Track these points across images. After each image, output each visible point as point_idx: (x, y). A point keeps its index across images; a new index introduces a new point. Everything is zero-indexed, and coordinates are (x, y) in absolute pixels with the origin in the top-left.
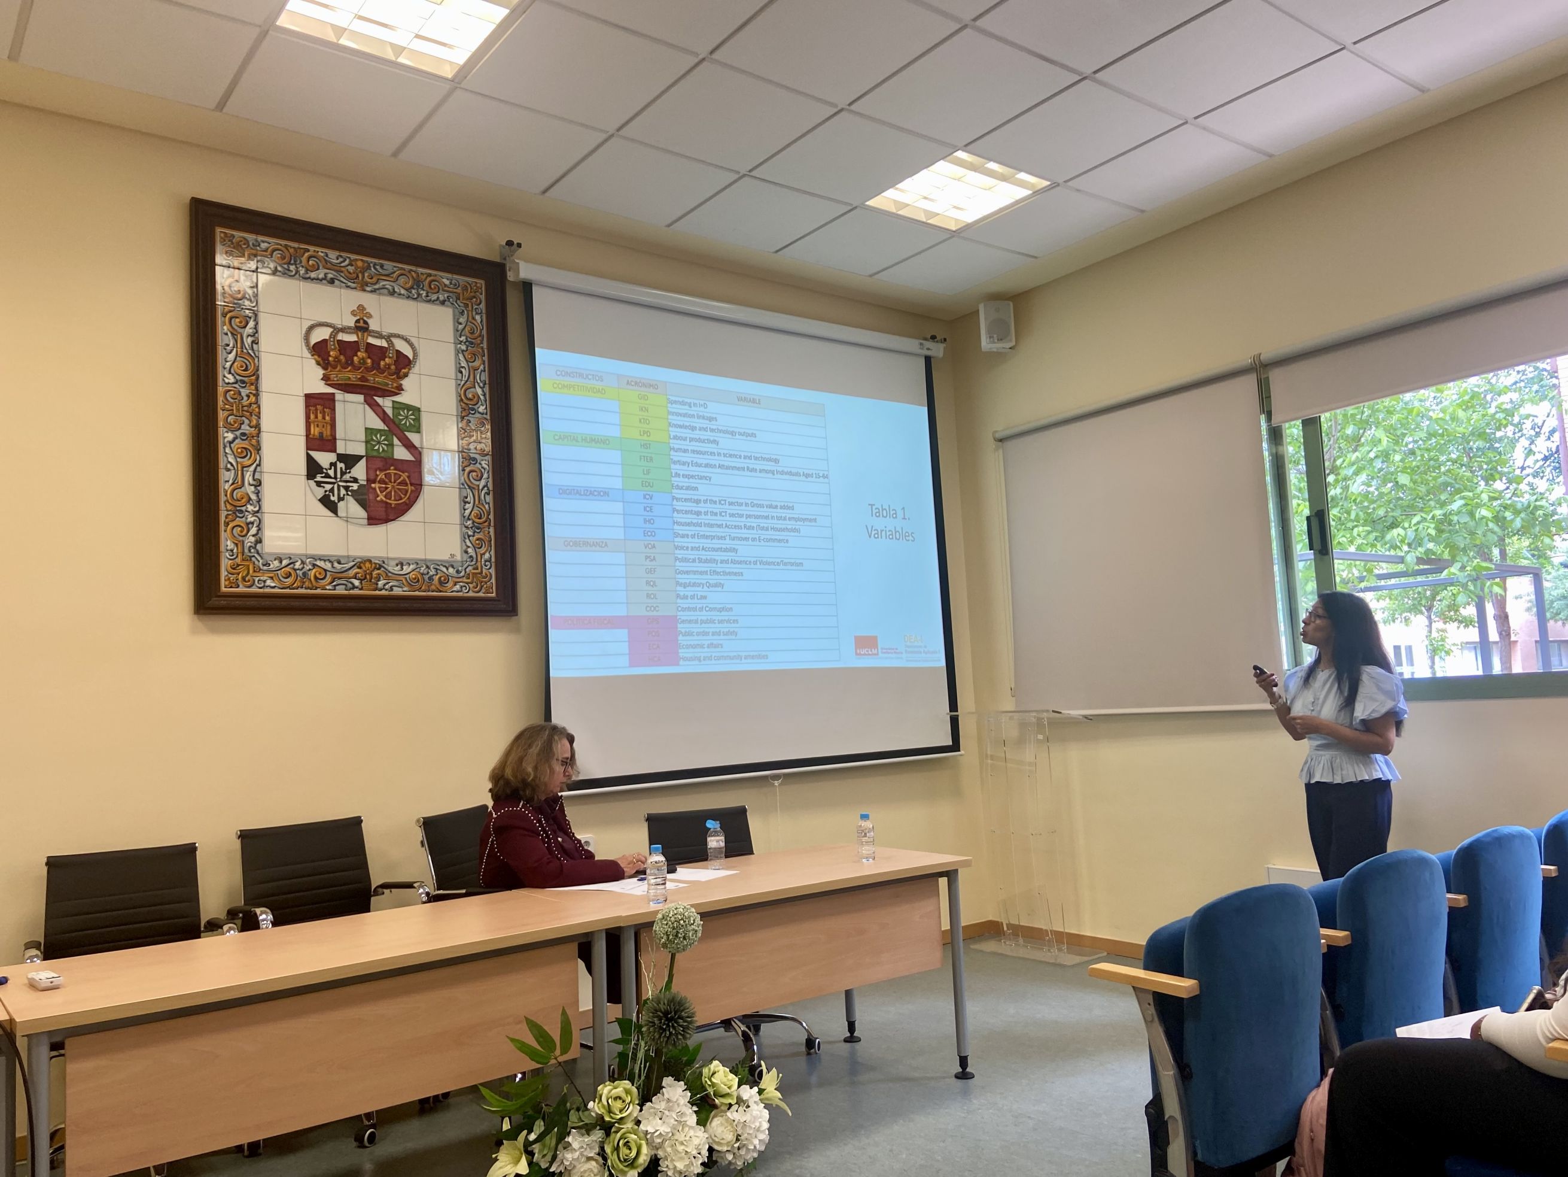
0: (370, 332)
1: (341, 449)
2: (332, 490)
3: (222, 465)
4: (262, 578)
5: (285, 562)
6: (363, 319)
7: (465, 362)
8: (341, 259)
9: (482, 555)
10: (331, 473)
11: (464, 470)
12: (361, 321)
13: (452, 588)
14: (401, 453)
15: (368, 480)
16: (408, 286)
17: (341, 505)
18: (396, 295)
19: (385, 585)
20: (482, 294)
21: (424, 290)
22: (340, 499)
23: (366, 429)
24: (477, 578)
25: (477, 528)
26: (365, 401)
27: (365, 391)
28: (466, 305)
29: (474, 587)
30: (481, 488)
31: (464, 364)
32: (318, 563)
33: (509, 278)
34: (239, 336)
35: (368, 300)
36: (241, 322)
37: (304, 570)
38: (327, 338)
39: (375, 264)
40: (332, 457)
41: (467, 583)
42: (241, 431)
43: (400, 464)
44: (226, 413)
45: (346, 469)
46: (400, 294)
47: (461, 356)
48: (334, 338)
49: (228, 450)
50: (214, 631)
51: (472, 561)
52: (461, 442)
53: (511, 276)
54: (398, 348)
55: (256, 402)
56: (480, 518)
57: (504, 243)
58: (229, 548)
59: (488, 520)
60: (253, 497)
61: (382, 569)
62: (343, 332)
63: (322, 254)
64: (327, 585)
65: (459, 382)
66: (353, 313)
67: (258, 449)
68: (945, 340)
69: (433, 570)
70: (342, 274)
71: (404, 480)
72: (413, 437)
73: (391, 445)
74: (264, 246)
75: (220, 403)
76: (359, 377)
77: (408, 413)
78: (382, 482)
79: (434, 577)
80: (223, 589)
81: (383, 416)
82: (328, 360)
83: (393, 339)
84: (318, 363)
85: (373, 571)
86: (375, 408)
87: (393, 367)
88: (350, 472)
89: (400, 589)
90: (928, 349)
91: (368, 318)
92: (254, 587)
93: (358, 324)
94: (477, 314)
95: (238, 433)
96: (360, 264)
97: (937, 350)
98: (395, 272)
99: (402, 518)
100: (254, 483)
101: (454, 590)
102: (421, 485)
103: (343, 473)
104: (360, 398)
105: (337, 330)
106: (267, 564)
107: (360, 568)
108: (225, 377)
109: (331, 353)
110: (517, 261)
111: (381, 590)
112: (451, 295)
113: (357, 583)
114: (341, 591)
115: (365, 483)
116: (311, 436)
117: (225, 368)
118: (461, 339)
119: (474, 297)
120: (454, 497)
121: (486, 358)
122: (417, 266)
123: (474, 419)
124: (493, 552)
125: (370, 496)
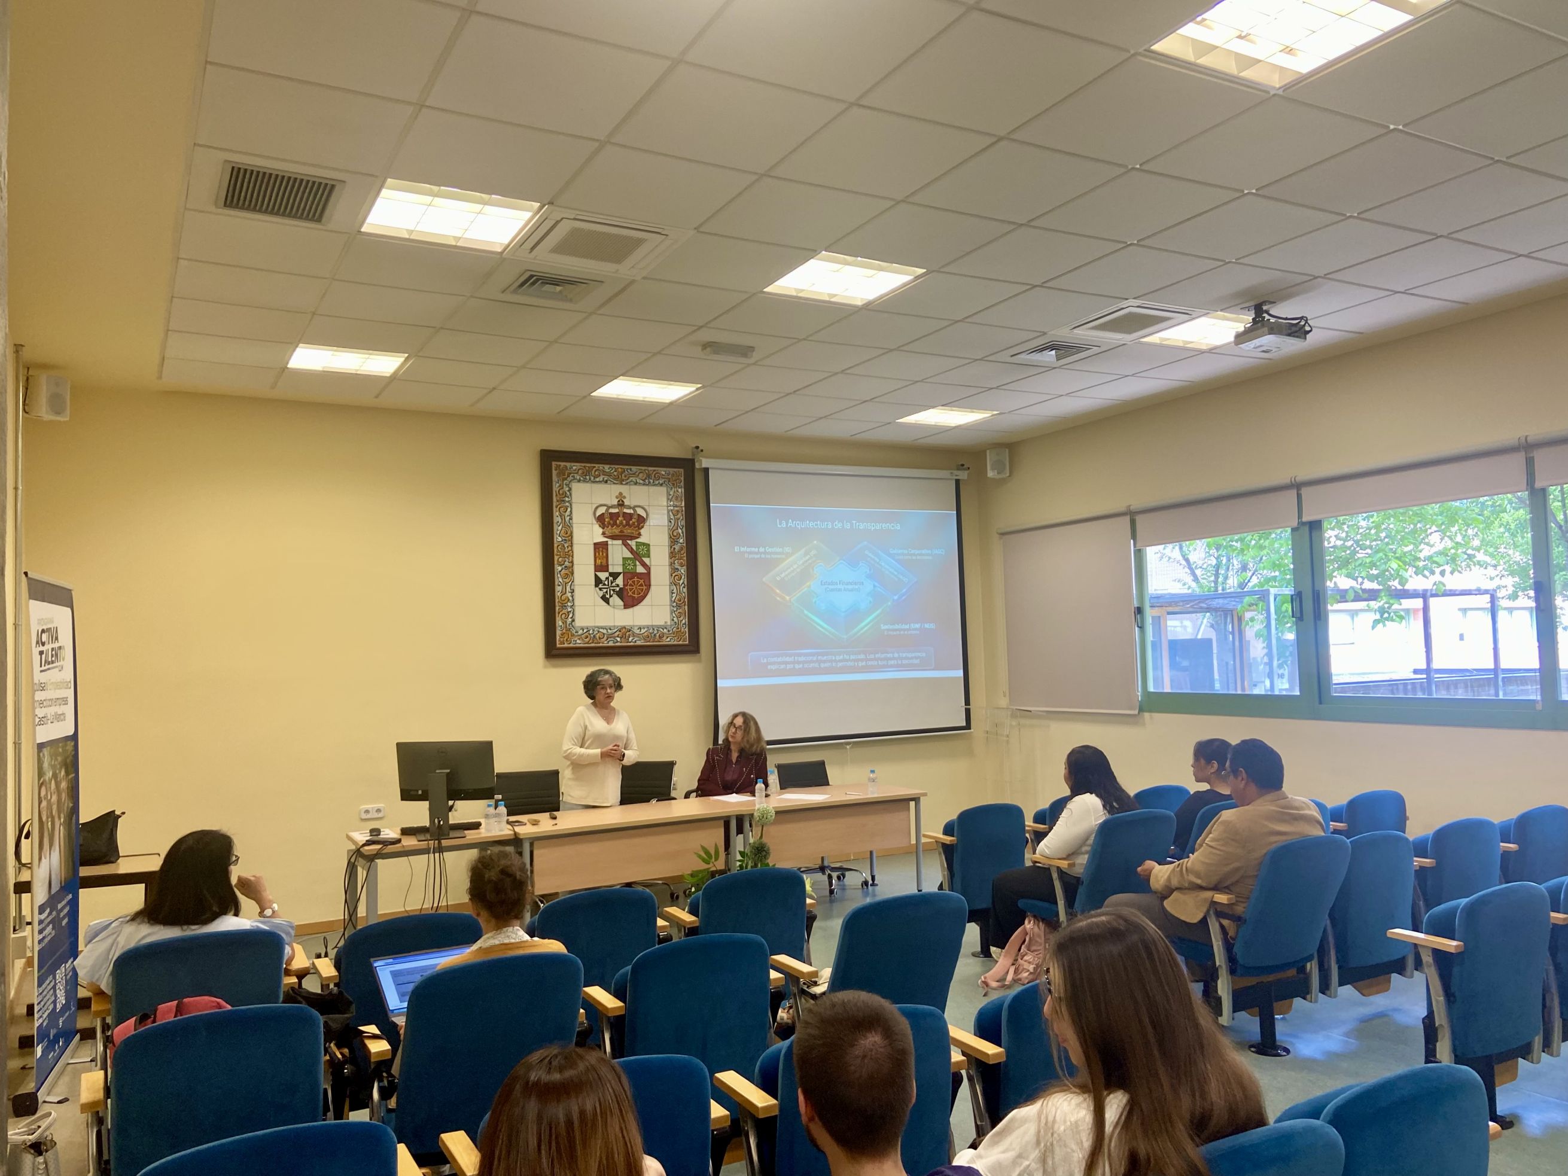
0: (625, 506)
1: (611, 570)
3: (556, 583)
4: (575, 639)
5: (585, 631)
8: (611, 470)
9: (681, 621)
10: (606, 583)
11: (672, 575)
12: (621, 501)
13: (666, 639)
14: (640, 569)
15: (624, 585)
16: (644, 478)
17: (611, 599)
18: (637, 484)
19: (632, 640)
20: (682, 477)
21: (652, 479)
22: (611, 596)
23: (623, 558)
24: (678, 634)
25: (679, 606)
26: (623, 543)
27: (622, 538)
28: (673, 484)
29: (677, 639)
30: (680, 584)
31: (672, 517)
32: (600, 630)
34: (563, 517)
35: (623, 489)
36: (564, 510)
37: (594, 634)
38: (604, 512)
39: (627, 469)
40: (606, 574)
41: (674, 637)
42: (565, 565)
43: (640, 575)
44: (558, 557)
45: (613, 580)
46: (640, 483)
47: (670, 513)
48: (608, 512)
49: (559, 575)
50: (555, 666)
51: (676, 624)
52: (670, 560)
53: (697, 466)
54: (638, 513)
55: (572, 550)
56: (680, 601)
57: (694, 448)
58: (560, 625)
59: (684, 601)
60: (571, 598)
61: (631, 631)
62: (612, 508)
63: (601, 468)
64: (605, 641)
65: (669, 528)
67: (572, 573)
68: (969, 468)
69: (656, 631)
70: (611, 477)
71: (642, 584)
72: (646, 560)
73: (635, 565)
74: (574, 468)
75: (555, 550)
76: (619, 531)
77: (643, 547)
78: (631, 585)
79: (656, 634)
80: (558, 646)
81: (631, 551)
82: (605, 524)
83: (637, 509)
84: (600, 526)
85: (627, 633)
86: (627, 546)
87: (636, 523)
88: (615, 582)
89: (640, 642)
90: (957, 476)
91: (624, 499)
92: (571, 644)
93: (619, 503)
94: (679, 488)
95: (563, 566)
96: (620, 470)
97: (963, 475)
98: (637, 472)
99: (642, 604)
100: (571, 591)
101: (667, 641)
102: (650, 585)
103: (612, 583)
104: (620, 542)
105: (609, 507)
106: (577, 632)
107: (620, 631)
108: (557, 538)
109: (606, 520)
110: (700, 457)
111: (630, 642)
112: (665, 480)
113: (619, 639)
114: (611, 644)
115: (622, 587)
116: (597, 565)
117: (557, 534)
118: (670, 504)
119: (678, 479)
120: (667, 590)
121: (684, 513)
122: (648, 466)
123: (677, 547)
124: (687, 620)
125: (625, 593)
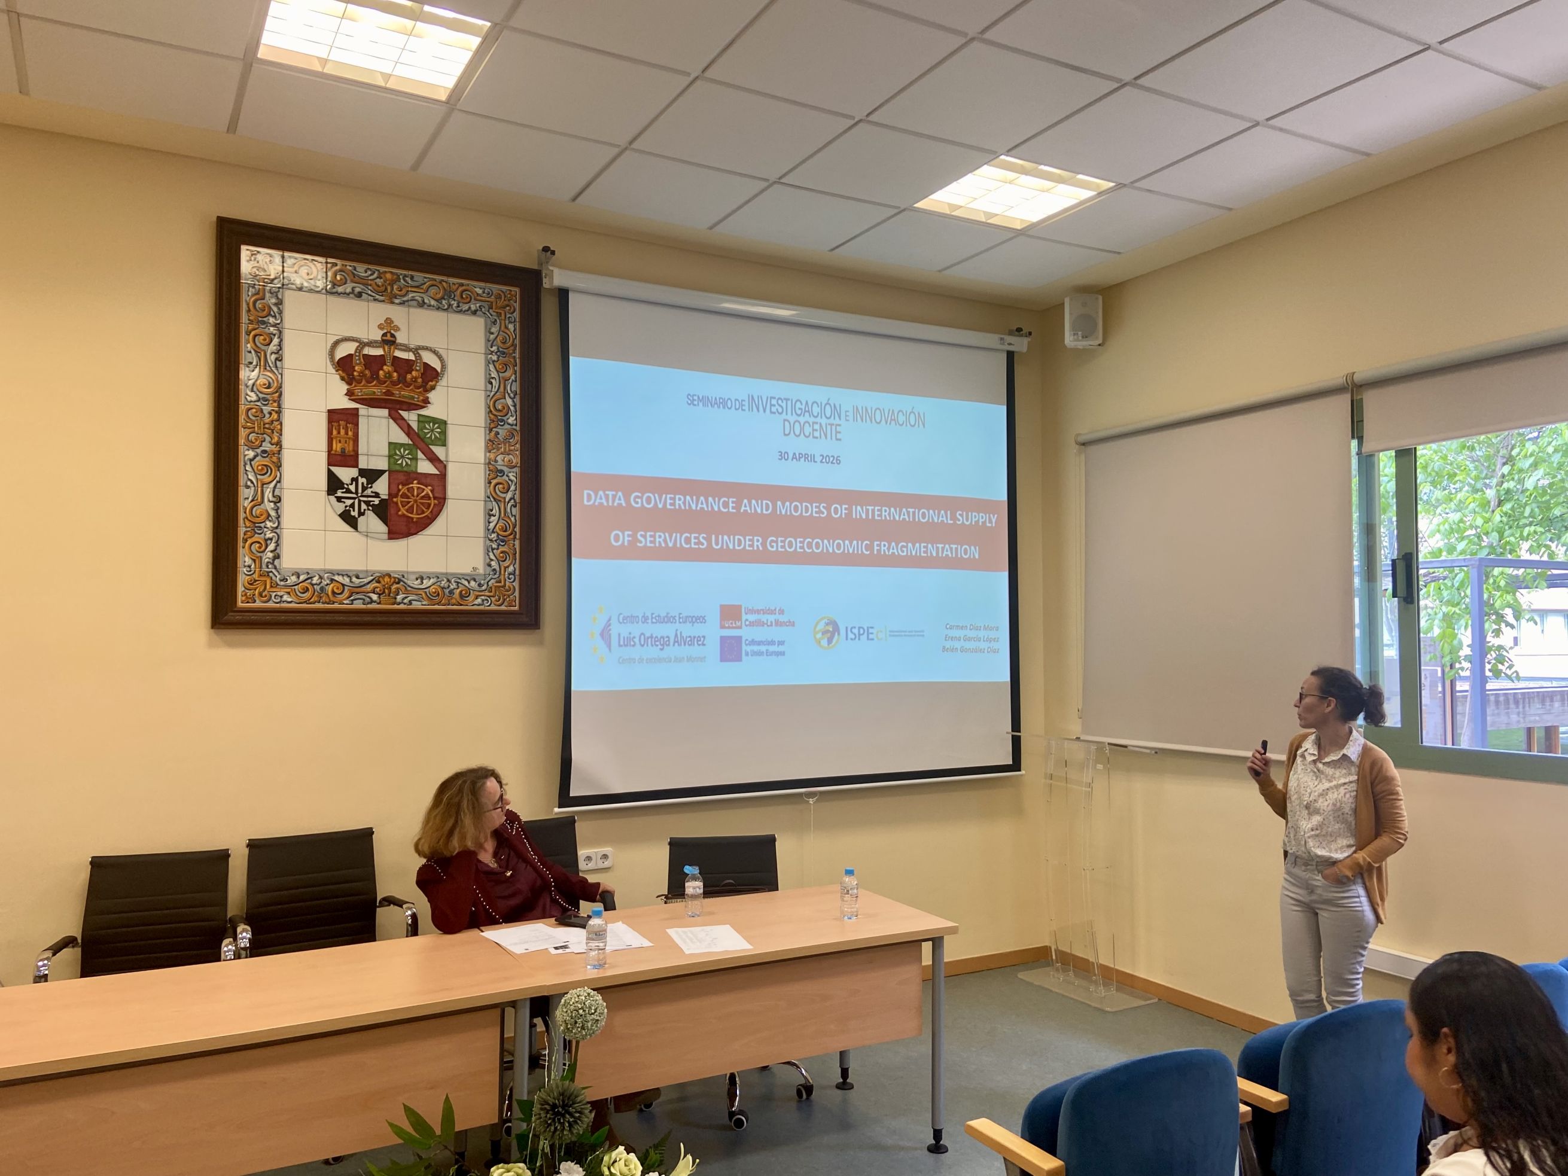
0: (397, 345)
1: (363, 464)
2: (353, 506)
3: (242, 482)
4: (279, 593)
5: (302, 578)
6: (390, 332)
8: (369, 273)
9: (505, 568)
10: (352, 488)
11: (490, 483)
12: (389, 335)
13: (473, 601)
14: (425, 467)
15: (390, 494)
16: (439, 296)
17: (361, 520)
18: (425, 306)
19: (403, 599)
20: (516, 302)
21: (455, 300)
22: (361, 514)
23: (390, 444)
24: (499, 591)
25: (502, 541)
26: (390, 415)
27: (388, 405)
28: (499, 315)
29: (496, 600)
30: (507, 500)
31: (494, 374)
32: (336, 578)
33: (544, 285)
34: (262, 353)
35: (396, 313)
36: (265, 340)
37: (322, 585)
38: (353, 353)
39: (405, 276)
40: (353, 472)
41: (489, 597)
42: (262, 448)
43: (423, 478)
44: (248, 431)
45: (367, 484)
46: (430, 306)
47: (491, 367)
48: (360, 353)
49: (248, 468)
50: (231, 645)
51: (495, 574)
52: (488, 454)
53: (546, 283)
54: (425, 360)
55: (278, 420)
56: (505, 531)
57: (541, 248)
58: (246, 564)
59: (513, 532)
60: (273, 513)
61: (402, 583)
62: (369, 346)
63: (350, 268)
64: (344, 600)
65: (488, 393)
66: (380, 327)
67: (279, 466)
68: (1030, 334)
69: (454, 584)
70: (369, 287)
71: (427, 494)
72: (439, 451)
73: (415, 459)
74: (292, 261)
75: (242, 418)
76: (384, 391)
77: (433, 426)
78: (404, 496)
79: (455, 591)
80: (240, 604)
81: (408, 431)
82: (353, 375)
83: (421, 352)
84: (342, 379)
85: (392, 585)
86: (400, 422)
87: (420, 380)
88: (371, 487)
89: (419, 603)
90: (1010, 344)
91: (396, 331)
92: (271, 602)
93: (385, 338)
94: (510, 322)
95: (259, 451)
96: (388, 276)
97: (1020, 345)
98: (425, 283)
99: (425, 532)
100: (274, 499)
101: (475, 604)
102: (445, 499)
103: (364, 489)
104: (385, 412)
105: (363, 344)
106: (285, 580)
107: (378, 582)
108: (247, 395)
109: (356, 368)
110: (551, 268)
111: (399, 604)
112: (483, 304)
113: (375, 597)
114: (358, 605)
115: (386, 497)
116: (333, 452)
117: (247, 387)
118: (492, 349)
119: (508, 306)
120: (479, 509)
121: (518, 368)
122: (448, 276)
123: (503, 432)
124: (517, 566)
125: (392, 511)
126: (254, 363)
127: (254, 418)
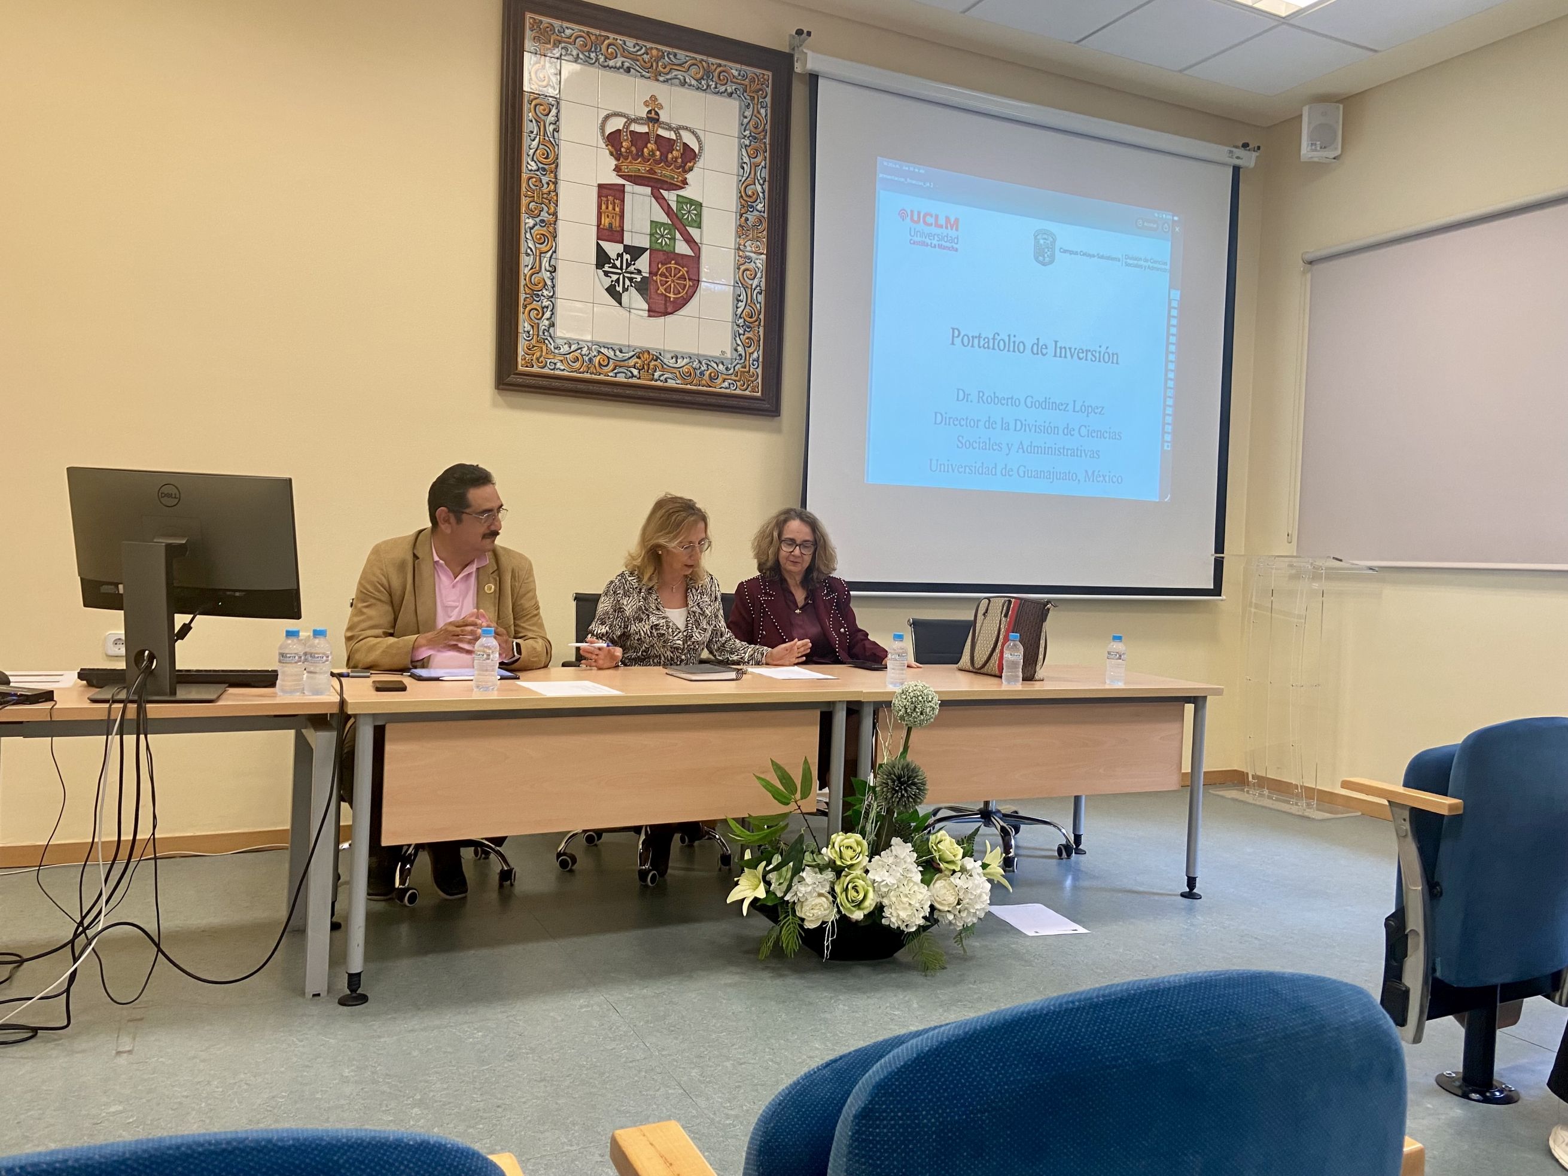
0: (660, 124)
1: (627, 241)
2: (618, 281)
3: (523, 250)
4: (553, 361)
5: (574, 347)
6: (654, 110)
7: (747, 158)
8: (638, 48)
9: (750, 354)
10: (618, 263)
11: (739, 269)
12: (653, 112)
13: (720, 384)
14: (682, 248)
15: (650, 273)
16: (699, 76)
17: (625, 296)
18: (686, 86)
19: (660, 376)
20: (768, 87)
21: (713, 81)
22: (625, 290)
23: (652, 222)
24: (743, 376)
25: (748, 327)
26: (652, 194)
27: (651, 184)
28: (752, 98)
29: (741, 385)
30: (753, 287)
31: (746, 160)
32: (602, 350)
33: (795, 70)
34: (542, 123)
35: (660, 91)
36: (544, 110)
37: (590, 355)
38: (621, 128)
39: (669, 53)
40: (620, 248)
41: (735, 381)
42: (540, 218)
43: (680, 259)
44: (529, 199)
45: (631, 261)
46: (690, 85)
47: (744, 151)
48: (627, 129)
49: (528, 236)
50: (512, 406)
51: (741, 359)
52: (738, 239)
53: (798, 68)
54: (685, 141)
55: (555, 190)
56: (751, 317)
57: (794, 33)
58: (526, 329)
59: (758, 319)
60: (549, 283)
61: (659, 361)
62: (636, 123)
63: (621, 42)
64: (609, 372)
65: (740, 178)
67: (555, 236)
68: (1259, 148)
69: (705, 366)
70: (638, 63)
72: (694, 232)
73: (673, 239)
74: (568, 32)
75: (523, 189)
76: (648, 169)
77: (690, 208)
78: (663, 275)
79: (705, 372)
80: (520, 367)
81: (668, 211)
82: (621, 151)
83: (682, 132)
84: (611, 154)
85: (651, 361)
86: (661, 201)
87: (680, 160)
88: (634, 264)
89: (674, 382)
90: (1238, 158)
91: (659, 109)
92: (546, 368)
93: (649, 115)
94: (762, 107)
95: (538, 220)
96: (654, 52)
97: (1248, 160)
98: (686, 62)
99: (679, 313)
100: (550, 269)
101: (722, 387)
102: (699, 281)
103: (628, 265)
104: (648, 190)
105: (631, 121)
106: (558, 348)
107: (639, 358)
108: (528, 163)
109: (624, 144)
110: (805, 50)
111: (656, 381)
112: (739, 87)
113: (635, 372)
114: (621, 378)
115: (648, 275)
116: (602, 226)
117: (528, 156)
118: (745, 134)
119: (761, 90)
120: (729, 294)
121: (767, 154)
122: (708, 55)
123: (752, 217)
124: (761, 352)
125: (652, 288)
126: (535, 133)
127: (534, 187)
